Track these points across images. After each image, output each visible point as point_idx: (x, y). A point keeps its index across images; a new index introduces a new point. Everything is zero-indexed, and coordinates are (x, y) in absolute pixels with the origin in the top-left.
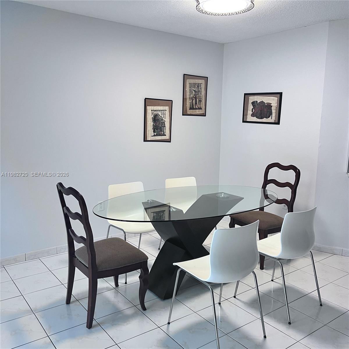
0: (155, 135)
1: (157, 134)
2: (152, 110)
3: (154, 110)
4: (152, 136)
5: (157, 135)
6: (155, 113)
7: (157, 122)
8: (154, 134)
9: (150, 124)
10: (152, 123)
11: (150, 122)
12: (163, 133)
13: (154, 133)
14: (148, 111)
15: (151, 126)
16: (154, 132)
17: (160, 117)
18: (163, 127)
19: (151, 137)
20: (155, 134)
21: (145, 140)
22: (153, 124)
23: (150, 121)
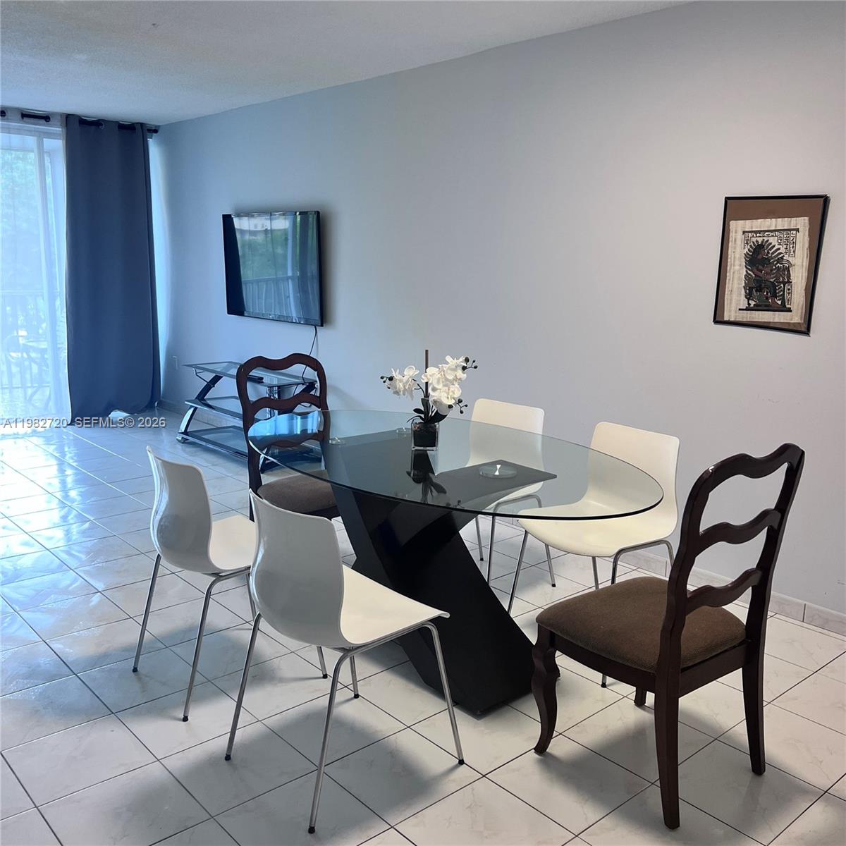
0: (752, 306)
1: (760, 306)
2: (744, 232)
3: (754, 230)
4: (740, 309)
5: (757, 307)
6: (754, 239)
7: (760, 267)
8: (749, 304)
9: (738, 271)
10: (745, 269)
11: (737, 268)
12: (779, 302)
13: (749, 299)
14: (732, 235)
15: (739, 279)
16: (749, 296)
17: (773, 253)
18: (781, 283)
19: (736, 312)
20: (752, 303)
21: (718, 319)
22: (745, 273)
23: (737, 262)
